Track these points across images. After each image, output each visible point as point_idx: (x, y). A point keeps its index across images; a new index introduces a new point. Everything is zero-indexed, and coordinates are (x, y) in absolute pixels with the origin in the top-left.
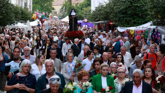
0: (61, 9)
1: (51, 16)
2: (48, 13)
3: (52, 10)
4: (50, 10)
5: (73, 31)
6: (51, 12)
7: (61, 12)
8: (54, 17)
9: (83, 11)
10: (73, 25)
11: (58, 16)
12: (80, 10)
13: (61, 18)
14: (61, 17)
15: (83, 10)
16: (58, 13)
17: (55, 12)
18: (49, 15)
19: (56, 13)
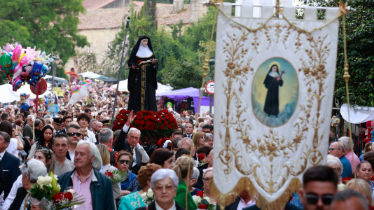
0: (114, 46)
1: (72, 69)
2: (61, 57)
3: (77, 49)
4: (69, 44)
5: (142, 110)
6: (72, 53)
7: (111, 57)
8: (85, 75)
9: (200, 54)
10: (143, 92)
11: (101, 73)
12: (188, 50)
13: (112, 79)
14: (114, 76)
15: (202, 49)
16: (99, 61)
17: (89, 57)
18: (64, 64)
19: (91, 58)
